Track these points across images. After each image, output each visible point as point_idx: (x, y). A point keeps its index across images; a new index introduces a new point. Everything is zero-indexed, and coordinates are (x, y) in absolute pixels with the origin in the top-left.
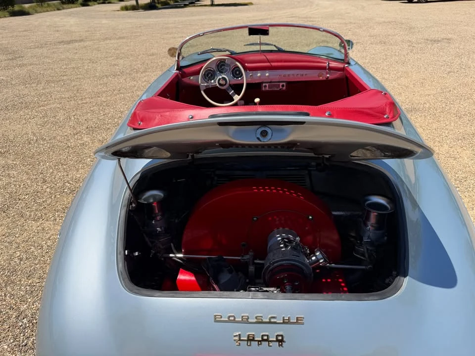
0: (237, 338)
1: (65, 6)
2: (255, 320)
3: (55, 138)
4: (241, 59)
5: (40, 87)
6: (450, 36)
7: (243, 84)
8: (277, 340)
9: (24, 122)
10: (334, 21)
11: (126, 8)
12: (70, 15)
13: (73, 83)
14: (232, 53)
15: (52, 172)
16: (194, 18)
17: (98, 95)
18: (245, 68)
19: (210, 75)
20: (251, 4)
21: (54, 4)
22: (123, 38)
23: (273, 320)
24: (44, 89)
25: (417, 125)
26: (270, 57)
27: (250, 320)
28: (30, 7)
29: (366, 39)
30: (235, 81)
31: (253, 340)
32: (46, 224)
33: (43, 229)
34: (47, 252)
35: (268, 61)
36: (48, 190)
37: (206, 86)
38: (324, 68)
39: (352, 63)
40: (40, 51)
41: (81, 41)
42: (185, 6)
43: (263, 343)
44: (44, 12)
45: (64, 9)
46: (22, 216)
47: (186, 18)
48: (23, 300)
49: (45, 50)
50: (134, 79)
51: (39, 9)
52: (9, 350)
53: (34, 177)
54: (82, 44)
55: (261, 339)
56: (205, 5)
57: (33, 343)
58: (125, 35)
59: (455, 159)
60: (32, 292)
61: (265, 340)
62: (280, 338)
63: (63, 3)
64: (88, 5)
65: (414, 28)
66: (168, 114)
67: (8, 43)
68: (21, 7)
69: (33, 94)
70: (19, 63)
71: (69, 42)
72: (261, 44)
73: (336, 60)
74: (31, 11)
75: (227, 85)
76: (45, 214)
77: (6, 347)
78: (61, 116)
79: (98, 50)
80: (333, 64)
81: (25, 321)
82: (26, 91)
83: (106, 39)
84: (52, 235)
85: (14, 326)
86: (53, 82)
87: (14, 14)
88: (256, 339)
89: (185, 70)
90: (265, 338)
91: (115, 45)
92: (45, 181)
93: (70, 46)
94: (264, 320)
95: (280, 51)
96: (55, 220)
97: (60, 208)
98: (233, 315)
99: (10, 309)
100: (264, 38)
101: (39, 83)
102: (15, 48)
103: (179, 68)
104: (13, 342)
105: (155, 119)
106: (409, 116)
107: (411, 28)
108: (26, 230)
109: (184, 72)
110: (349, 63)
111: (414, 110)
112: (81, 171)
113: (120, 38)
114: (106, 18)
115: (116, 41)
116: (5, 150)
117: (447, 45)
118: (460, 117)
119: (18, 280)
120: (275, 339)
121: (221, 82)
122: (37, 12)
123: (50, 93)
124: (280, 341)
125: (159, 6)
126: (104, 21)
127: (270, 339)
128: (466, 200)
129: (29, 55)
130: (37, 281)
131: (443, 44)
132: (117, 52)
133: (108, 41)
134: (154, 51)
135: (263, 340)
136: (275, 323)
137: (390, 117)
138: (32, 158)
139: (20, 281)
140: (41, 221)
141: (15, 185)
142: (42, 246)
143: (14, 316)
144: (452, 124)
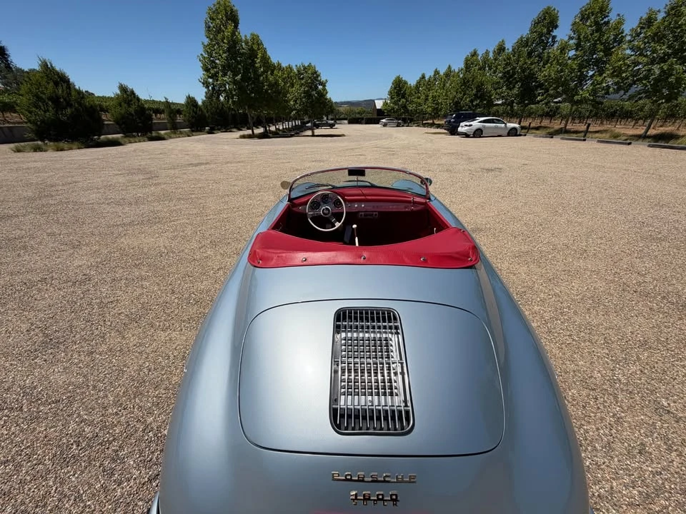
0: (354, 498)
1: (194, 133)
2: (370, 479)
3: (183, 250)
4: (342, 193)
5: (172, 204)
6: (501, 166)
7: (343, 213)
8: (392, 500)
9: (157, 235)
10: (410, 151)
11: (243, 137)
12: (198, 141)
13: (200, 201)
14: (334, 187)
15: (180, 284)
16: (299, 146)
17: (220, 212)
18: (345, 200)
19: (315, 205)
20: (343, 135)
21: (185, 132)
22: (242, 162)
23: (387, 479)
24: (175, 206)
25: (482, 243)
26: (365, 191)
27: (366, 479)
28: (166, 134)
29: (436, 167)
30: (336, 210)
31: (369, 499)
32: (174, 334)
33: (170, 339)
34: (173, 363)
35: (364, 195)
36: (176, 301)
37: (312, 215)
38: (410, 202)
39: (432, 198)
40: (173, 172)
41: (207, 164)
42: (292, 136)
43: (379, 502)
44: (177, 137)
45: (193, 135)
46: (152, 326)
47: (292, 147)
48: (150, 413)
49: (177, 171)
50: (250, 198)
51: (172, 135)
52: (135, 466)
53: (165, 288)
54: (207, 166)
55: (376, 498)
56: (308, 136)
57: (157, 459)
58: (243, 159)
59: (515, 275)
60: (158, 403)
61: (381, 499)
62: (394, 497)
63: (193, 131)
64: (213, 133)
65: (472, 159)
66: (284, 255)
67: (146, 164)
68: (158, 133)
69: (165, 210)
70: (154, 182)
71: (197, 165)
72: (358, 181)
73: (419, 196)
74: (166, 136)
75: (330, 215)
76: (173, 324)
77: (132, 463)
78: (189, 231)
79: (221, 172)
80: (418, 199)
81: (151, 434)
82: (160, 208)
83: (228, 162)
84: (178, 345)
85: (140, 440)
86: (183, 199)
87: (152, 139)
88: (372, 498)
89: (295, 201)
90: (381, 497)
91: (235, 168)
92: (173, 292)
93: (197, 168)
94: (379, 479)
95: (373, 186)
96: (182, 330)
97: (185, 318)
98: (349, 473)
99: (137, 422)
100: (361, 178)
101: (171, 200)
102: (152, 169)
103: (290, 200)
104: (139, 457)
105: (272, 259)
106: (474, 236)
107: (469, 159)
108: (155, 340)
109: (295, 204)
110: (429, 199)
111: (478, 230)
112: (205, 283)
113: (239, 162)
114: (228, 145)
115: (236, 165)
116: (139, 262)
117: (499, 173)
118: (515, 237)
119: (146, 390)
120: (389, 498)
121: (325, 212)
122: (171, 138)
123: (180, 209)
124: (395, 500)
125: (271, 135)
126: (226, 147)
127: (385, 498)
128: (527, 313)
129: (164, 175)
130: (163, 392)
131: (497, 173)
132: (236, 174)
133: (229, 165)
134: (266, 174)
135: (379, 499)
136: (388, 482)
137: (474, 259)
138: (163, 269)
139: (148, 392)
140: (169, 331)
141: (147, 296)
142: (169, 357)
143: (141, 429)
144: (510, 243)
